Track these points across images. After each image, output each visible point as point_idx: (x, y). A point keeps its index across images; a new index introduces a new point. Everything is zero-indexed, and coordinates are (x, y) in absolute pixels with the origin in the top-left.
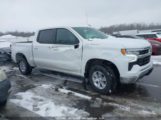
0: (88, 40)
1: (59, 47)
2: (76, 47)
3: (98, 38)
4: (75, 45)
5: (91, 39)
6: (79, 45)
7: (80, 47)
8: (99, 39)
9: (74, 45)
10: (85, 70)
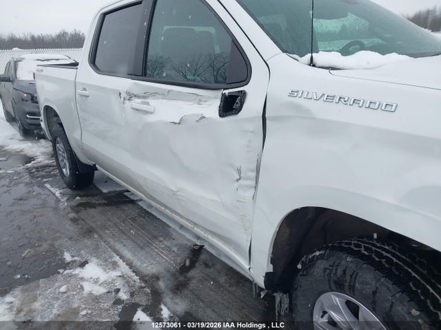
0: (312, 63)
1: (155, 94)
2: (230, 106)
3: (383, 50)
4: (227, 92)
5: (333, 58)
6: (243, 94)
7: (252, 106)
8: (393, 57)
9: (219, 94)
10: (273, 261)
